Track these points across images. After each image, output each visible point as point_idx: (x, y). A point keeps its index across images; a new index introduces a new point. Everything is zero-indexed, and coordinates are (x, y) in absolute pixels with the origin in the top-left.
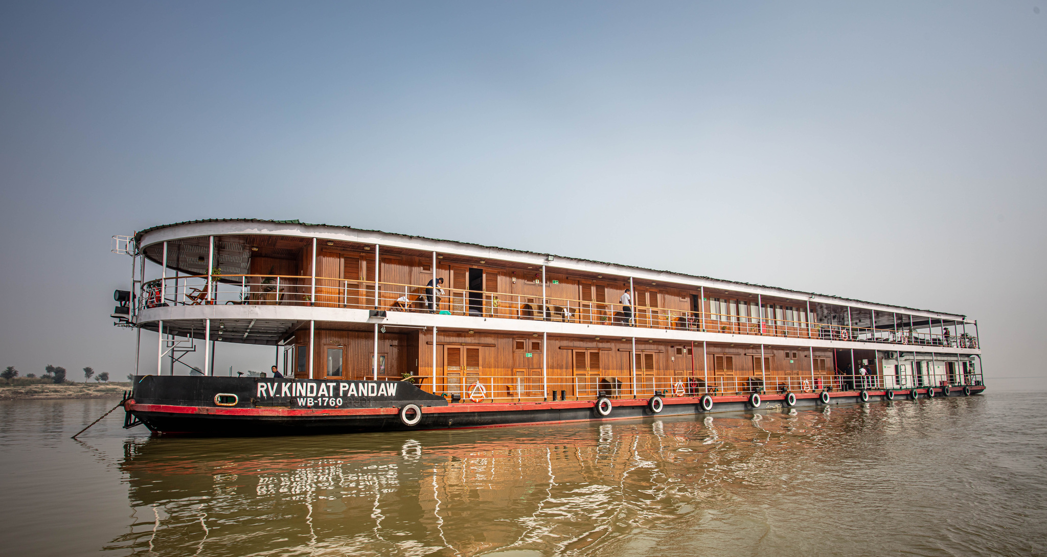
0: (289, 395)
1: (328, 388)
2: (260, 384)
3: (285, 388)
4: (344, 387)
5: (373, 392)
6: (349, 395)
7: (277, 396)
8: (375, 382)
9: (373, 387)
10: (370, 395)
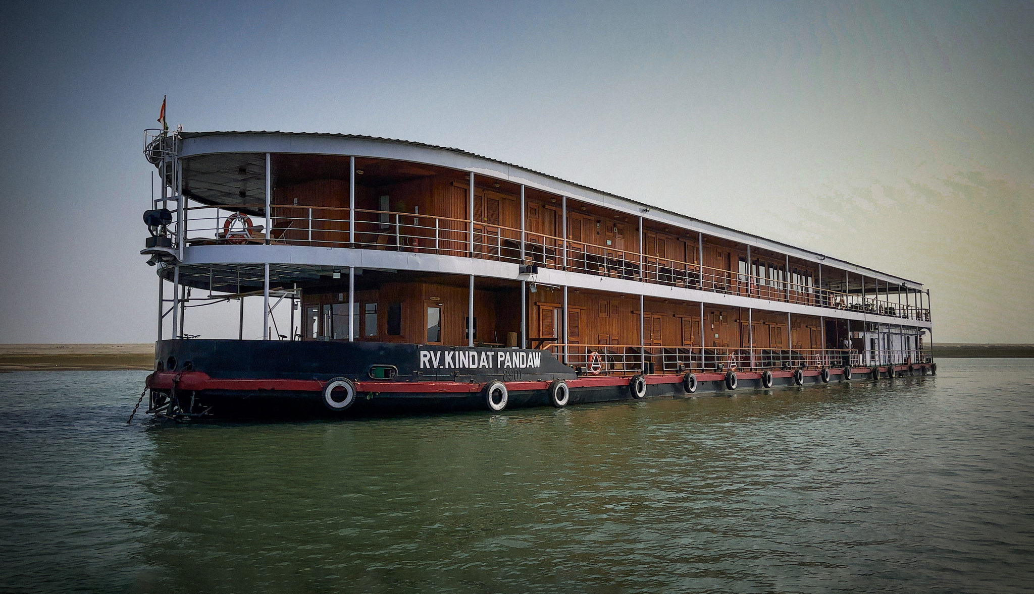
0: (453, 367)
1: (487, 357)
2: (422, 353)
3: (448, 359)
4: (501, 356)
6: (505, 366)
7: (441, 367)
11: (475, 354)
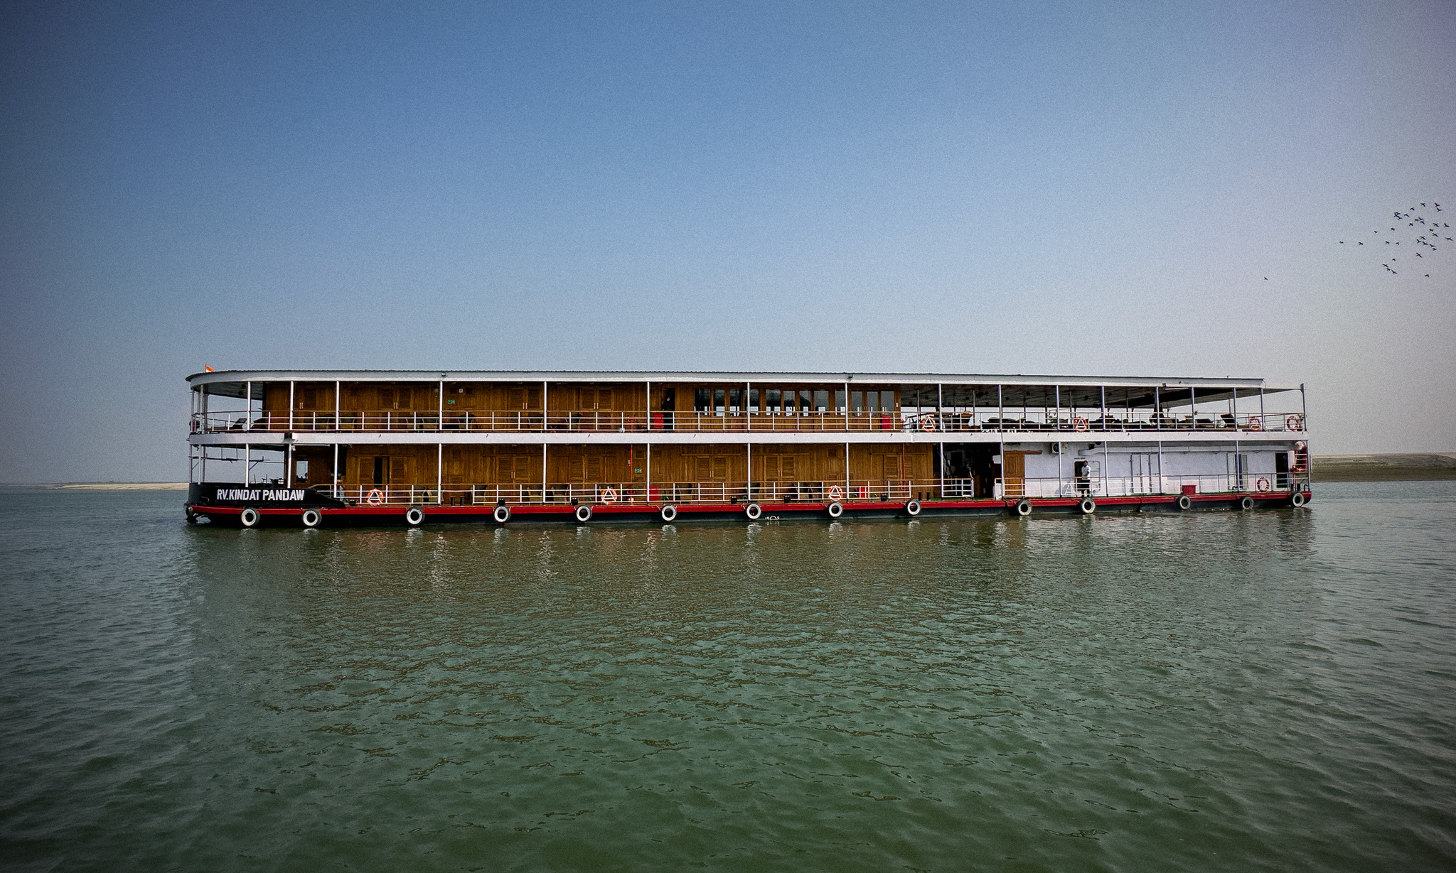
0: (233, 499)
1: (256, 493)
2: (219, 490)
3: (231, 494)
4: (266, 493)
5: (286, 497)
6: (269, 499)
7: (227, 499)
8: (288, 489)
9: (286, 493)
10: (284, 499)
11: (248, 491)
